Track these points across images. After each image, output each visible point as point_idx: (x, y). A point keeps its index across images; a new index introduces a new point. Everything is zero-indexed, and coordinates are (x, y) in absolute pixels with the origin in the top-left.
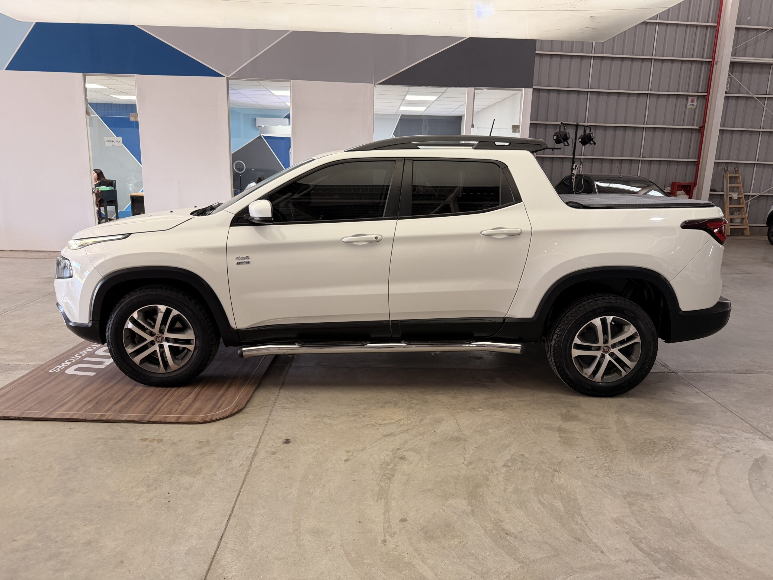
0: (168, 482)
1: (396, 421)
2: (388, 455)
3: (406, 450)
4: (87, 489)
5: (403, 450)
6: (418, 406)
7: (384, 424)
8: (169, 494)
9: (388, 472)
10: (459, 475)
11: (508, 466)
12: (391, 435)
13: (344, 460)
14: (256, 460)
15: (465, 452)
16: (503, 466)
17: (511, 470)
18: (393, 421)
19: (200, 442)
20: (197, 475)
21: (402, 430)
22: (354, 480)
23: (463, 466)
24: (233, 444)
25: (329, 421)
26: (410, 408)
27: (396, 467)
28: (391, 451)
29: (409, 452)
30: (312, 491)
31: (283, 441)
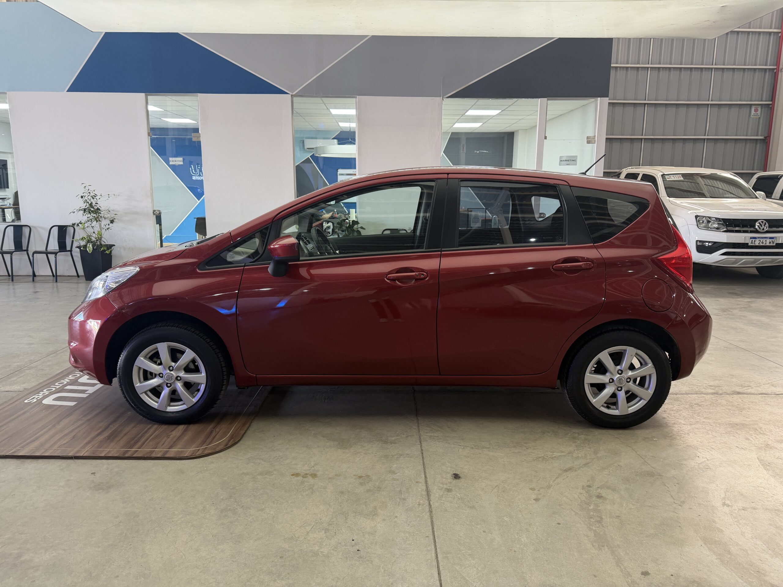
0: (346, 526)
1: (568, 454)
2: (581, 494)
3: (598, 488)
4: (257, 534)
5: (594, 487)
6: (583, 437)
7: (555, 457)
8: (353, 540)
9: (592, 513)
10: (677, 516)
11: (728, 506)
12: (570, 469)
13: (534, 499)
14: (432, 497)
15: (668, 489)
17: (735, 510)
18: (563, 454)
19: (360, 477)
20: (374, 516)
21: (580, 464)
22: (559, 524)
23: (675, 505)
24: (398, 480)
25: (491, 454)
26: (574, 438)
27: (599, 508)
28: (582, 489)
29: (603, 490)
30: (516, 537)
31: (452, 476)
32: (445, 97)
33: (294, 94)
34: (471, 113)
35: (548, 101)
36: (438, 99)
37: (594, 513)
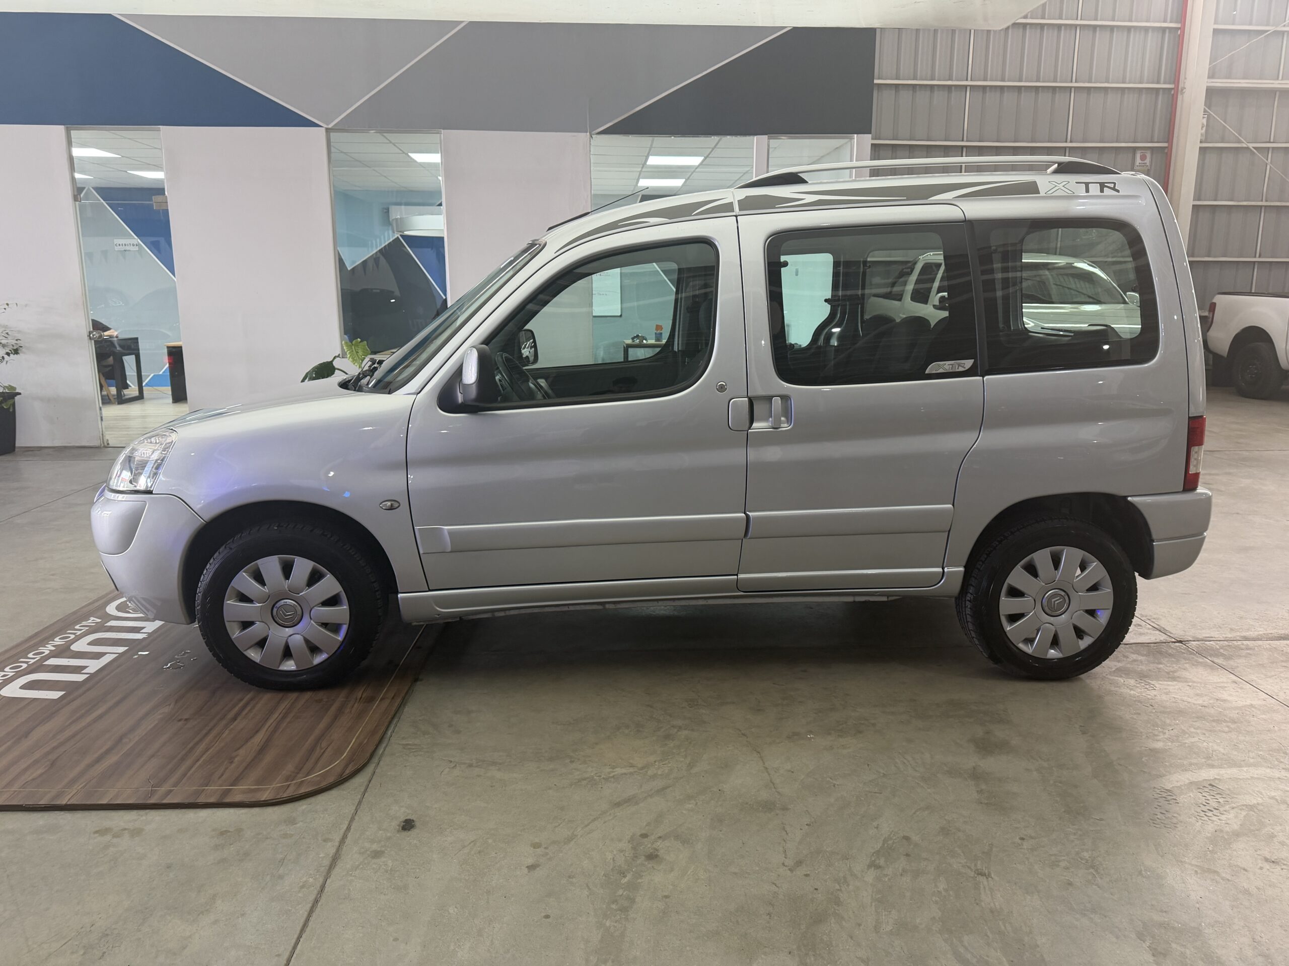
0: (133, 939)
1: (640, 770)
2: (621, 851)
3: (660, 837)
5: (653, 837)
6: (684, 733)
7: (613, 777)
9: (620, 892)
10: (775, 892)
11: (878, 867)
12: (627, 801)
13: (527, 867)
14: (336, 871)
15: (785, 837)
16: (869, 866)
17: (887, 875)
19: (222, 833)
20: (201, 915)
21: (651, 790)
22: (547, 917)
23: (782, 870)
24: (291, 836)
25: (499, 775)
26: (668, 737)
27: (640, 881)
28: (629, 842)
29: (666, 841)
30: (452, 947)
31: (399, 826)
32: (594, 132)
33: (330, 126)
34: (653, 161)
35: (771, 140)
36: (583, 136)
37: (624, 891)
